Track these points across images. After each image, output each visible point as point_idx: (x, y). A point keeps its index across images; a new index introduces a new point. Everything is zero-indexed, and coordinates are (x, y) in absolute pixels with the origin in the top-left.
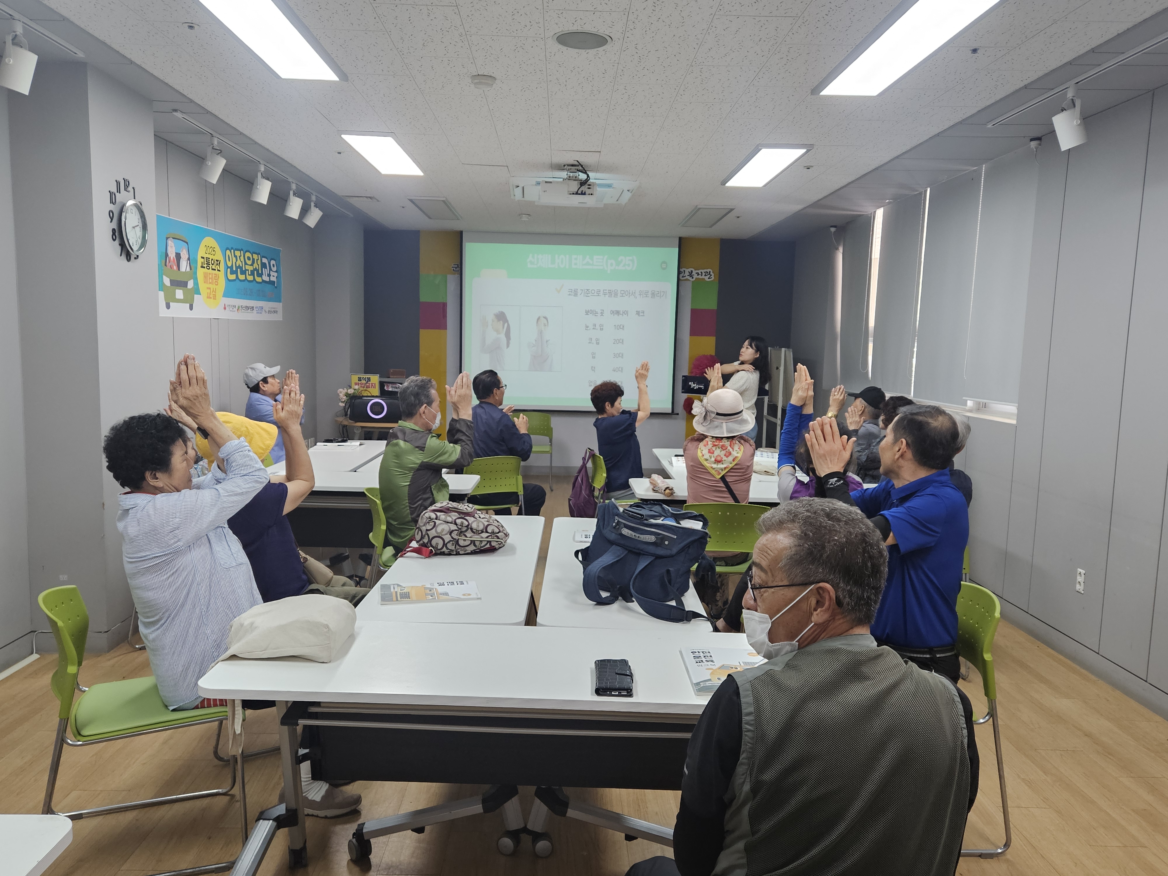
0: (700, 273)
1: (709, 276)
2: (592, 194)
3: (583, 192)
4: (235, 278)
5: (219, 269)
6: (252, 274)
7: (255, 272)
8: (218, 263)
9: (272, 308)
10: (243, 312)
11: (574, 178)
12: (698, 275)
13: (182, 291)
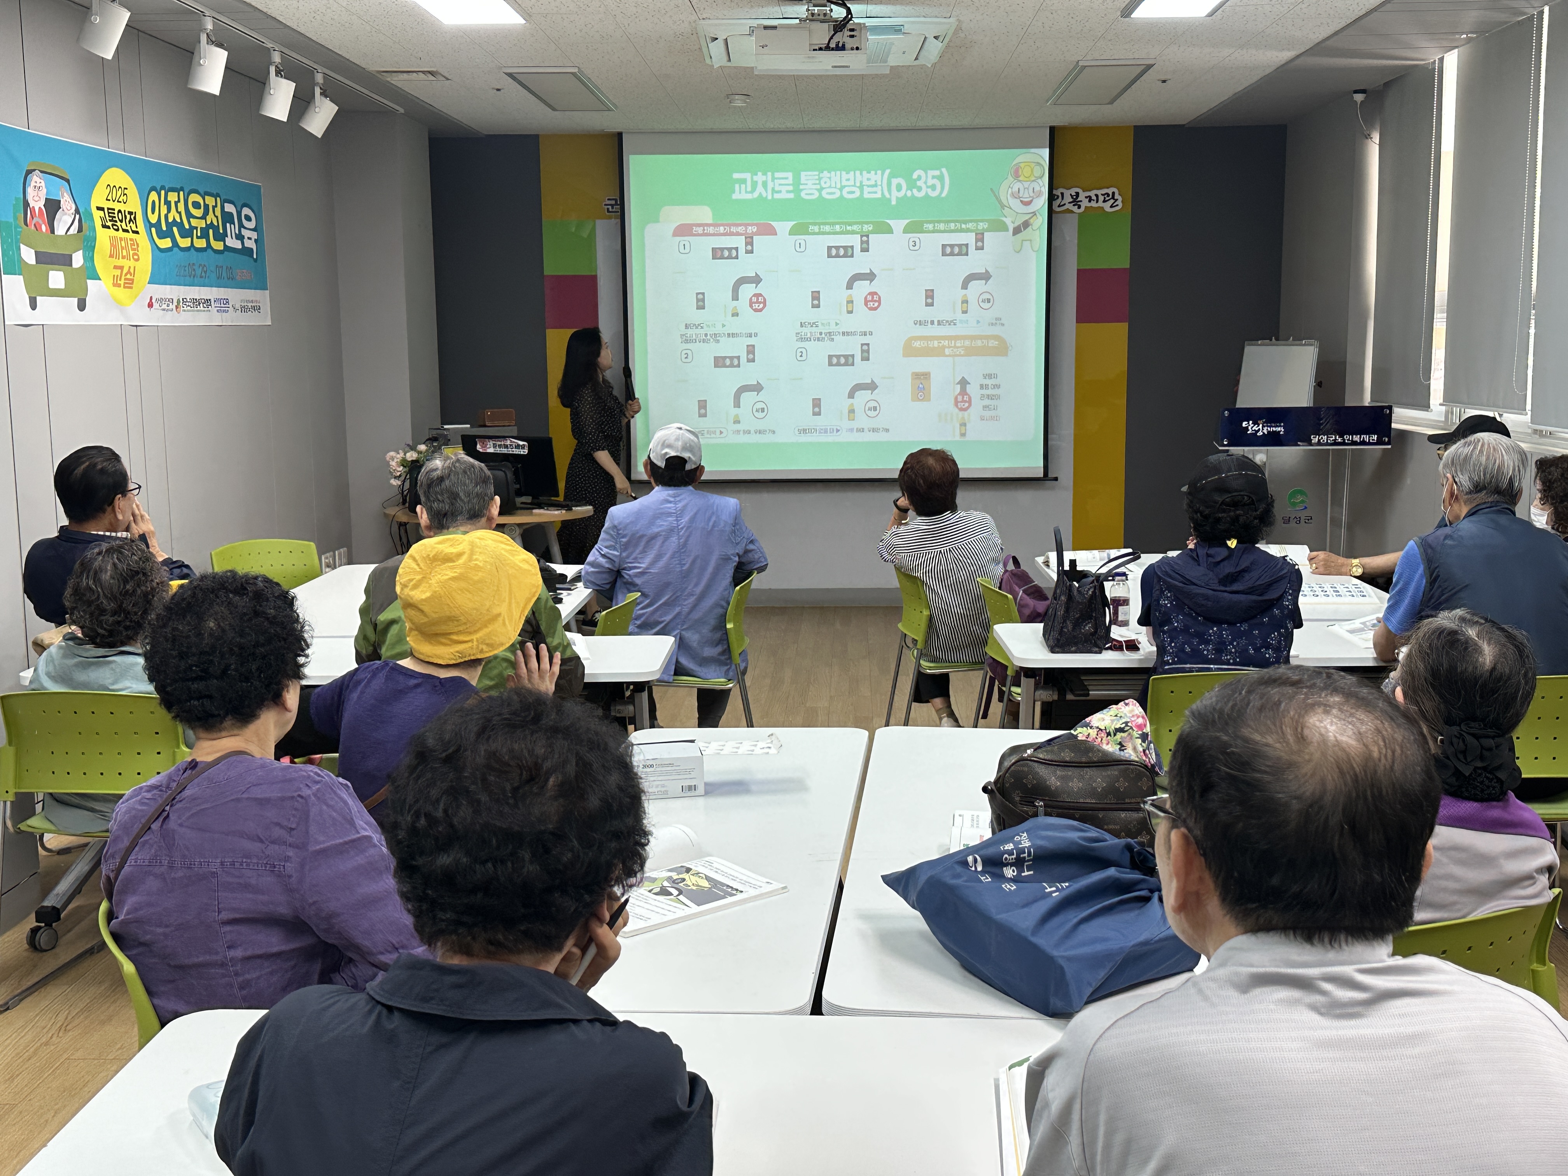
0: (1094, 198)
1: (1112, 201)
2: (857, 48)
3: (840, 45)
4: (170, 245)
5: (134, 229)
6: (204, 235)
7: (211, 231)
8: (132, 217)
9: (248, 301)
10: (188, 311)
11: (822, 17)
12: (1090, 201)
13: (62, 273)
